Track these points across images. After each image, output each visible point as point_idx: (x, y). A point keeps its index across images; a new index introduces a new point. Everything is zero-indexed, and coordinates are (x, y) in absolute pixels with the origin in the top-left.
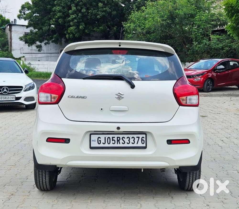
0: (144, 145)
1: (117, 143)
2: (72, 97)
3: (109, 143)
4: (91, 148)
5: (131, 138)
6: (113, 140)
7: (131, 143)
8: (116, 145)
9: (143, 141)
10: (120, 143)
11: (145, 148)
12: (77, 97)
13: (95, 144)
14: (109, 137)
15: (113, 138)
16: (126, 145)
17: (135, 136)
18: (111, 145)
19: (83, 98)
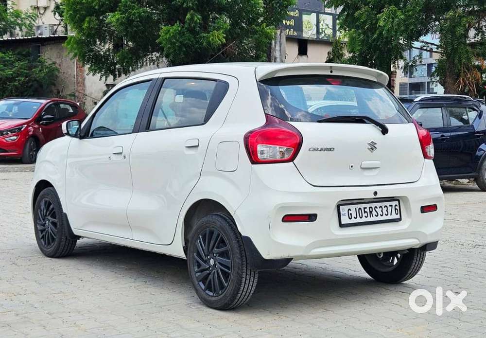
0: (398, 216)
1: (370, 217)
2: (314, 150)
3: (361, 216)
4: (341, 225)
5: (383, 207)
6: (365, 212)
7: (384, 214)
8: (369, 219)
9: (397, 211)
10: (373, 216)
11: (400, 219)
12: (322, 150)
13: (345, 220)
14: (360, 209)
15: (365, 208)
16: (380, 218)
17: (388, 204)
18: (364, 220)
19: (330, 150)
